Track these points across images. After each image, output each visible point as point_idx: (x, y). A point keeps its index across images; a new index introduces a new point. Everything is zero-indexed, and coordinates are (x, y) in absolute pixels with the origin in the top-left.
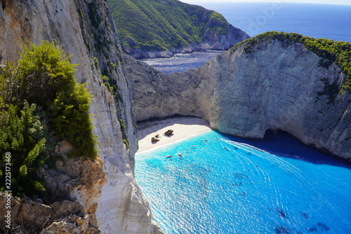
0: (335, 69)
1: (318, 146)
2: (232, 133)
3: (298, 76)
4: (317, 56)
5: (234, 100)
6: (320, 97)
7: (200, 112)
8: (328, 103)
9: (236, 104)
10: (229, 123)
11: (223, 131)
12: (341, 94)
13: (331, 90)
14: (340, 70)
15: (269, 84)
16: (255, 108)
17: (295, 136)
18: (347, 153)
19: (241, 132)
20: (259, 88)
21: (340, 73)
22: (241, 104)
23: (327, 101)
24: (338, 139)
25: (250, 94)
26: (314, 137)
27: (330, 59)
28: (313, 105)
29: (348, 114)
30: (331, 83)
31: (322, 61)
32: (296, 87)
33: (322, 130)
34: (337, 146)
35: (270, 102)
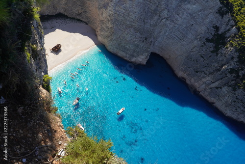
0: (229, 21)
1: (188, 82)
2: (119, 55)
3: (194, 15)
4: (219, 3)
5: (128, 23)
6: (207, 43)
7: (87, 17)
8: (212, 52)
9: (129, 27)
10: (119, 45)
11: (111, 51)
12: (227, 48)
13: (218, 40)
14: (234, 24)
15: (166, 16)
16: (147, 37)
17: (170, 63)
18: (213, 99)
19: (128, 56)
20: (156, 18)
21: (232, 26)
22: (135, 29)
23: (212, 49)
24: (209, 84)
25: (146, 21)
26: (188, 75)
27: (228, 8)
28: (198, 49)
29: (227, 69)
30: (220, 32)
31: (221, 8)
32: (188, 25)
33: (197, 72)
34: (205, 89)
35: (161, 34)
